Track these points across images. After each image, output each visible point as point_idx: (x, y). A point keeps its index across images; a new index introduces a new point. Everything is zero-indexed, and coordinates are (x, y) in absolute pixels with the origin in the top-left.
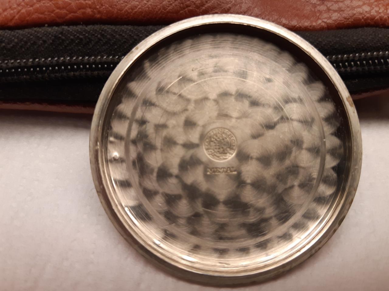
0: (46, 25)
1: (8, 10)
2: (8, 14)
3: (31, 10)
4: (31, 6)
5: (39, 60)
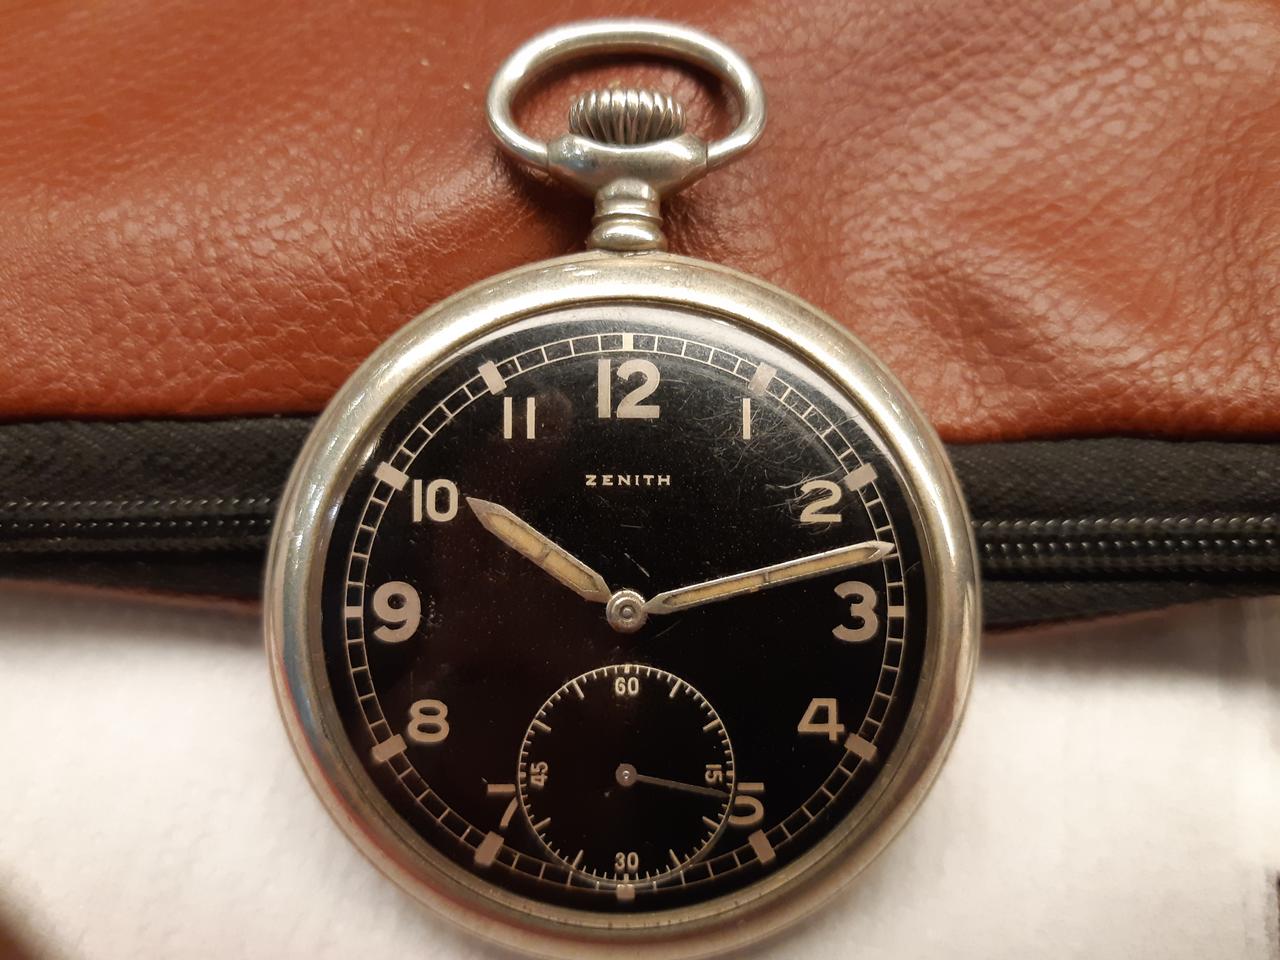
3: (238, 379)
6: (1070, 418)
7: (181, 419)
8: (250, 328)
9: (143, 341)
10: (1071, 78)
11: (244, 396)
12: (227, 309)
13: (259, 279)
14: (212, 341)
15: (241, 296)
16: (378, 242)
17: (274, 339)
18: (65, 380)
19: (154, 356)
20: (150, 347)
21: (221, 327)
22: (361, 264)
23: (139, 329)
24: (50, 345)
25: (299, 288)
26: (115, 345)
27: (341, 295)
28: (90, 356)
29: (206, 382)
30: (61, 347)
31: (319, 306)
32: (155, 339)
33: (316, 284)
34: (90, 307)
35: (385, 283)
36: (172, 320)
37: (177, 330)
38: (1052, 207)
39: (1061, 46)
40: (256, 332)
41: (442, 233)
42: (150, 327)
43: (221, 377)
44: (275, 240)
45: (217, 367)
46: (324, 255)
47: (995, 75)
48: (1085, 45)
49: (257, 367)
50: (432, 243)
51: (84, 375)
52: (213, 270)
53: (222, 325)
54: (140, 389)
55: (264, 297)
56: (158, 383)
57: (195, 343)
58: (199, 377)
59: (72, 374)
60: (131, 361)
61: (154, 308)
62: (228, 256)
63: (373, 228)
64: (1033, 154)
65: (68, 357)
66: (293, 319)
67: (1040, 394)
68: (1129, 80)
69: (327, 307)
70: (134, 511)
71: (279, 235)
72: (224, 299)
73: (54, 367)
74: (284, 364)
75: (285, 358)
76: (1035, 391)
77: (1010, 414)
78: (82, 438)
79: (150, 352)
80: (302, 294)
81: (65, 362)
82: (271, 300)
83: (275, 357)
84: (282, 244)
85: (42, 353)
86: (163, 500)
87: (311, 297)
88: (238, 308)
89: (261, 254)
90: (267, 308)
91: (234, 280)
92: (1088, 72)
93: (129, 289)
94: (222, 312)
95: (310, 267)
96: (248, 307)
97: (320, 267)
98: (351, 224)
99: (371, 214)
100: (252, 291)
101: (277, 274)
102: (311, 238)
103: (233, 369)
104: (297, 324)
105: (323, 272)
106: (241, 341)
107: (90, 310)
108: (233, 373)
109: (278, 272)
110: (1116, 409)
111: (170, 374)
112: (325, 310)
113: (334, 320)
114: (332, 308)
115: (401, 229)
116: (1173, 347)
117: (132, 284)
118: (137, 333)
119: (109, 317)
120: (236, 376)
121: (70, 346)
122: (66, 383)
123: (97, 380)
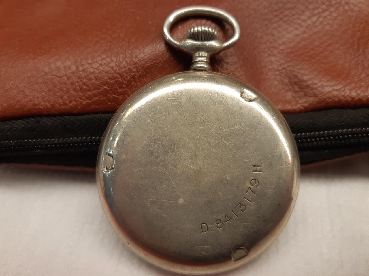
0: (101, 113)
1: (73, 102)
2: (73, 105)
3: (90, 102)
4: (90, 100)
5: (95, 138)
6: (323, 104)
7: (74, 114)
8: (93, 88)
9: (62, 93)
10: (314, 15)
11: (92, 107)
12: (86, 83)
13: (95, 74)
14: (82, 92)
15: (90, 79)
16: (128, 63)
17: (100, 91)
18: (41, 105)
19: (66, 97)
20: (64, 94)
21: (84, 88)
22: (124, 69)
23: (61, 90)
24: (36, 95)
25: (107, 76)
26: (54, 95)
27: (118, 78)
28: (48, 98)
29: (81, 103)
30: (39, 96)
31: (112, 81)
32: (66, 92)
33: (111, 75)
34: (47, 84)
35: (131, 74)
36: (70, 87)
37: (72, 90)
38: (312, 49)
39: (311, 7)
40: (95, 89)
41: (146, 60)
42: (64, 89)
43: (85, 102)
44: (99, 64)
45: (83, 99)
46: (113, 67)
47: (294, 15)
48: (317, 6)
49: (95, 99)
50: (143, 63)
51: (46, 103)
52: (82, 72)
53: (85, 87)
54: (62, 107)
55: (96, 79)
56: (67, 105)
57: (77, 93)
58: (78, 103)
59: (42, 103)
60: (59, 99)
61: (65, 84)
62: (86, 69)
63: (127, 59)
64: (305, 36)
65: (41, 98)
66: (105, 85)
67: (314, 98)
68: (330, 14)
69: (114, 81)
70: (60, 141)
71: (100, 62)
72: (85, 80)
73: (37, 101)
74: (103, 98)
75: (103, 96)
76: (313, 97)
77: (306, 105)
78: (45, 121)
79: (65, 96)
80: (107, 78)
81: (40, 100)
82: (98, 80)
83: (100, 96)
84: (101, 65)
85: (33, 98)
86: (69, 138)
87: (110, 79)
88: (89, 83)
89: (95, 68)
90: (98, 82)
91: (88, 75)
92: (319, 13)
93: (58, 79)
94: (85, 84)
95: (109, 70)
96: (92, 82)
97: (112, 71)
98: (120, 58)
99: (126, 56)
100: (93, 78)
101: (100, 73)
102: (109, 63)
103: (88, 100)
104: (106, 86)
105: (113, 72)
106: (90, 92)
107: (47, 85)
108: (88, 101)
109: (100, 72)
110: (336, 101)
111: (70, 102)
112: (114, 82)
113: (117, 85)
114: (116, 82)
115: (135, 59)
116: (350, 83)
117: (58, 77)
118: (60, 91)
119: (52, 87)
120: (89, 102)
121: (41, 95)
122: (41, 106)
123: (49, 105)
